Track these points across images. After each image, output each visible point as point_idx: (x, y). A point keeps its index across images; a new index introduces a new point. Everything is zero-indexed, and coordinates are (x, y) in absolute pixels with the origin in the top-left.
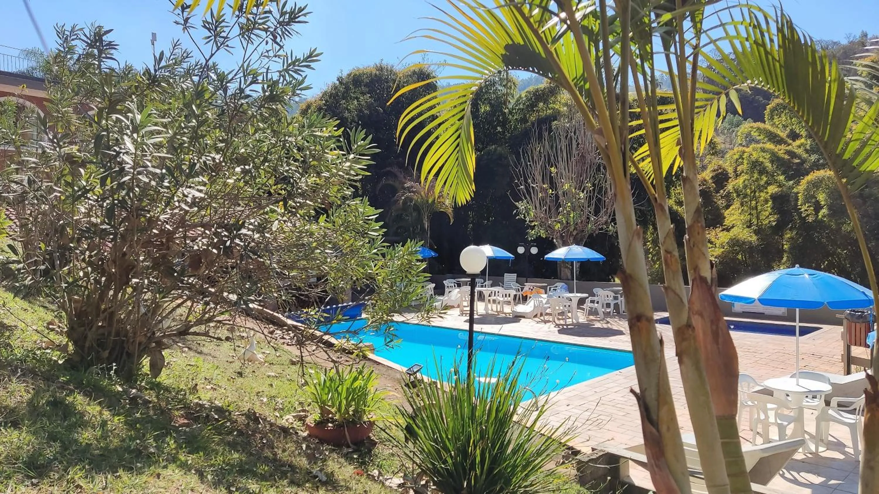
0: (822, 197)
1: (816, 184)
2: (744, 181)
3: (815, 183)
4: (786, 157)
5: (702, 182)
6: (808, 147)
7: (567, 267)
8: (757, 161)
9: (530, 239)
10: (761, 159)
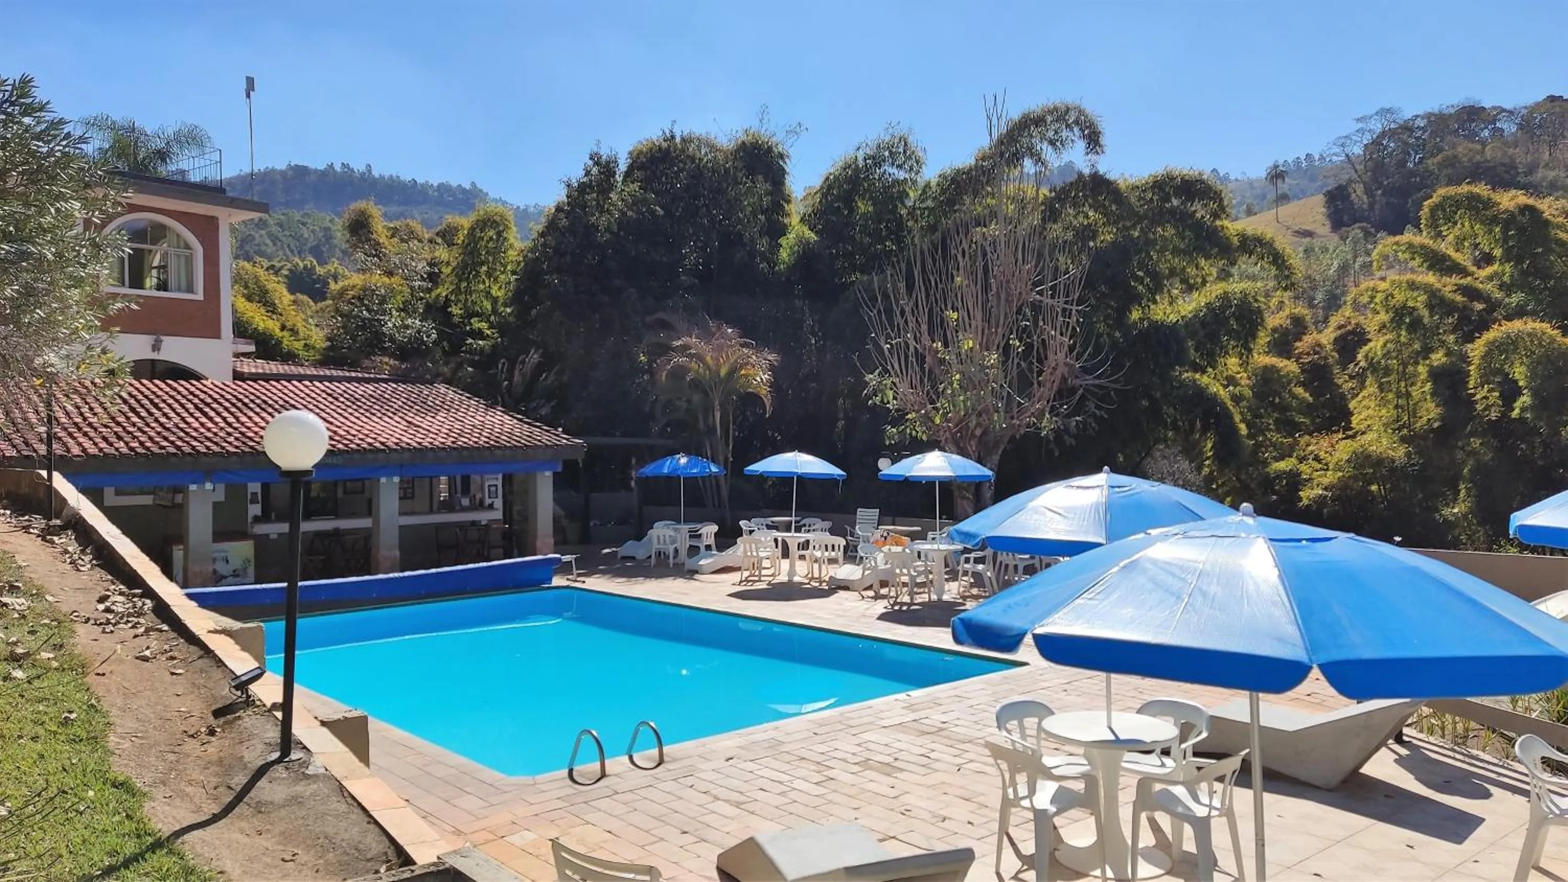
0: (1519, 372)
1: (1508, 346)
2: (1385, 345)
3: (1501, 344)
4: (1459, 298)
5: (1313, 348)
6: (1506, 278)
7: (964, 498)
8: (1404, 307)
9: (887, 443)
10: (1410, 304)
